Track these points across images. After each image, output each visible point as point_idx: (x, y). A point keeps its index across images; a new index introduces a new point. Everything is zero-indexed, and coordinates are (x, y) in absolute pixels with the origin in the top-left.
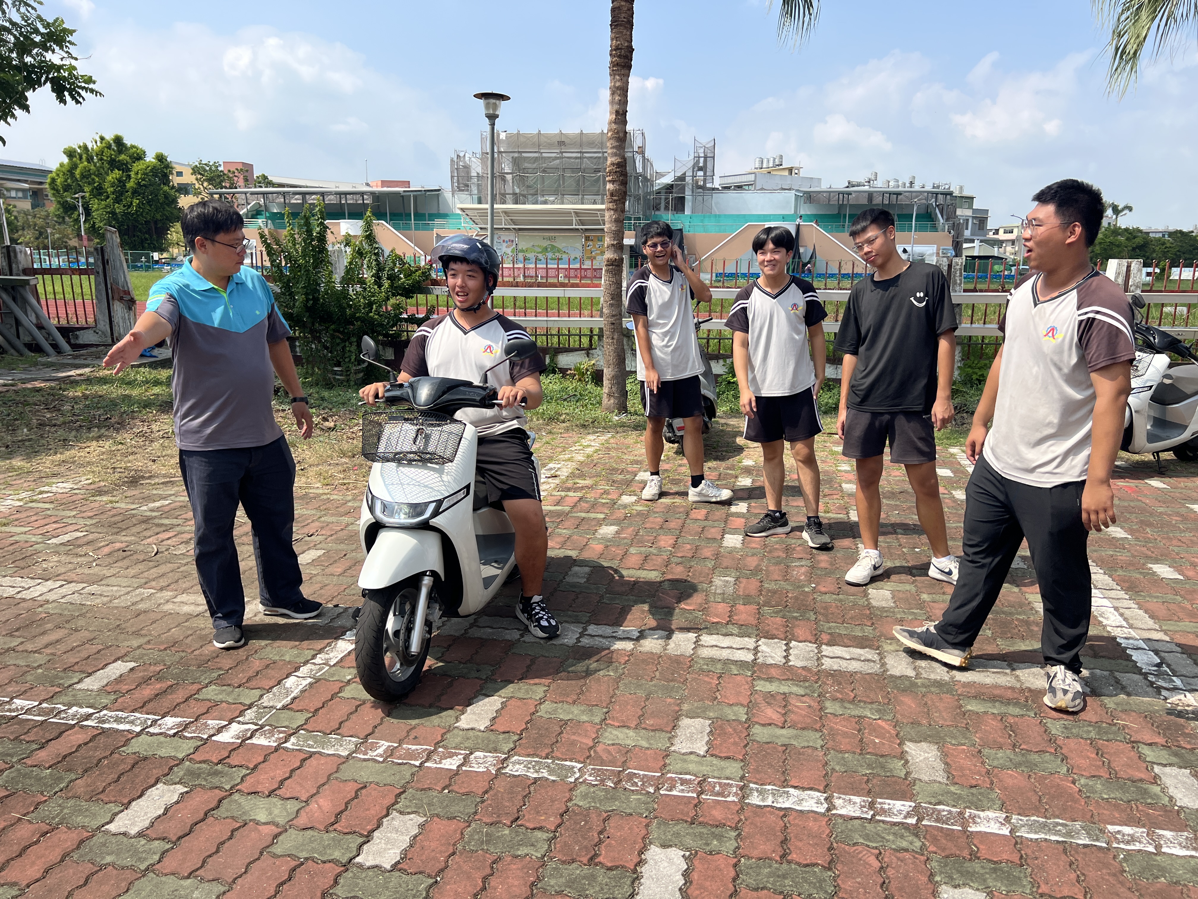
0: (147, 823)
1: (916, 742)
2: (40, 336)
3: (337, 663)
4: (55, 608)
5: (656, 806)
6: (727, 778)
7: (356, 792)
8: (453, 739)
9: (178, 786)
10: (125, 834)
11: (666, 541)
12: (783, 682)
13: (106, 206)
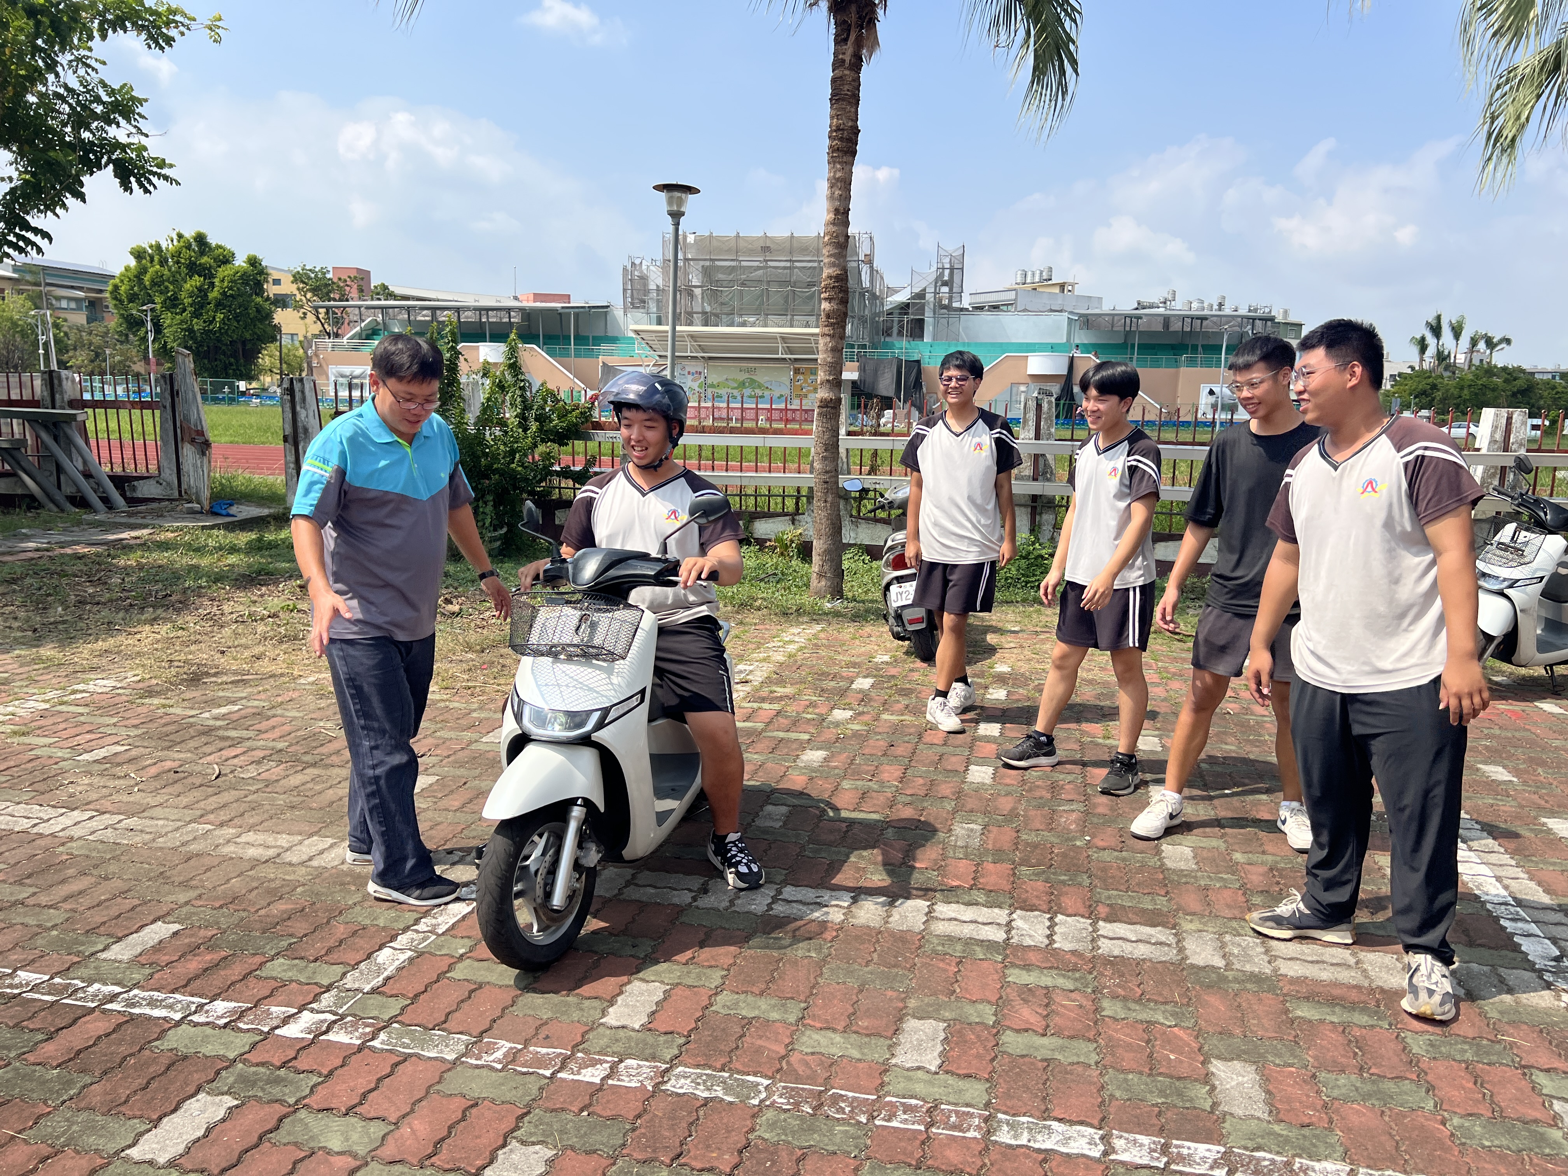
0: (181, 1149)
1: (1225, 1059)
2: (86, 487)
3: (448, 930)
4: (82, 847)
5: (869, 1142)
6: (967, 1105)
7: (464, 1112)
8: (597, 1041)
9: (226, 1098)
10: (151, 1163)
11: (891, 773)
12: (1045, 971)
13: (182, 321)
